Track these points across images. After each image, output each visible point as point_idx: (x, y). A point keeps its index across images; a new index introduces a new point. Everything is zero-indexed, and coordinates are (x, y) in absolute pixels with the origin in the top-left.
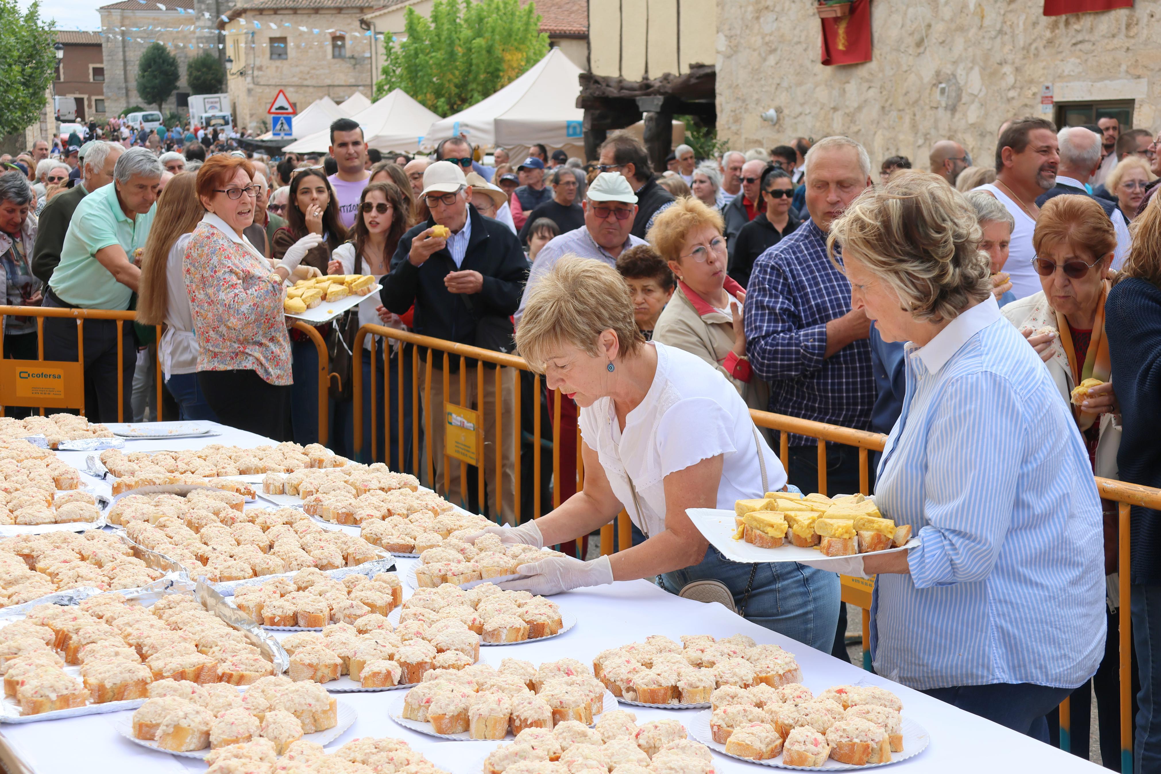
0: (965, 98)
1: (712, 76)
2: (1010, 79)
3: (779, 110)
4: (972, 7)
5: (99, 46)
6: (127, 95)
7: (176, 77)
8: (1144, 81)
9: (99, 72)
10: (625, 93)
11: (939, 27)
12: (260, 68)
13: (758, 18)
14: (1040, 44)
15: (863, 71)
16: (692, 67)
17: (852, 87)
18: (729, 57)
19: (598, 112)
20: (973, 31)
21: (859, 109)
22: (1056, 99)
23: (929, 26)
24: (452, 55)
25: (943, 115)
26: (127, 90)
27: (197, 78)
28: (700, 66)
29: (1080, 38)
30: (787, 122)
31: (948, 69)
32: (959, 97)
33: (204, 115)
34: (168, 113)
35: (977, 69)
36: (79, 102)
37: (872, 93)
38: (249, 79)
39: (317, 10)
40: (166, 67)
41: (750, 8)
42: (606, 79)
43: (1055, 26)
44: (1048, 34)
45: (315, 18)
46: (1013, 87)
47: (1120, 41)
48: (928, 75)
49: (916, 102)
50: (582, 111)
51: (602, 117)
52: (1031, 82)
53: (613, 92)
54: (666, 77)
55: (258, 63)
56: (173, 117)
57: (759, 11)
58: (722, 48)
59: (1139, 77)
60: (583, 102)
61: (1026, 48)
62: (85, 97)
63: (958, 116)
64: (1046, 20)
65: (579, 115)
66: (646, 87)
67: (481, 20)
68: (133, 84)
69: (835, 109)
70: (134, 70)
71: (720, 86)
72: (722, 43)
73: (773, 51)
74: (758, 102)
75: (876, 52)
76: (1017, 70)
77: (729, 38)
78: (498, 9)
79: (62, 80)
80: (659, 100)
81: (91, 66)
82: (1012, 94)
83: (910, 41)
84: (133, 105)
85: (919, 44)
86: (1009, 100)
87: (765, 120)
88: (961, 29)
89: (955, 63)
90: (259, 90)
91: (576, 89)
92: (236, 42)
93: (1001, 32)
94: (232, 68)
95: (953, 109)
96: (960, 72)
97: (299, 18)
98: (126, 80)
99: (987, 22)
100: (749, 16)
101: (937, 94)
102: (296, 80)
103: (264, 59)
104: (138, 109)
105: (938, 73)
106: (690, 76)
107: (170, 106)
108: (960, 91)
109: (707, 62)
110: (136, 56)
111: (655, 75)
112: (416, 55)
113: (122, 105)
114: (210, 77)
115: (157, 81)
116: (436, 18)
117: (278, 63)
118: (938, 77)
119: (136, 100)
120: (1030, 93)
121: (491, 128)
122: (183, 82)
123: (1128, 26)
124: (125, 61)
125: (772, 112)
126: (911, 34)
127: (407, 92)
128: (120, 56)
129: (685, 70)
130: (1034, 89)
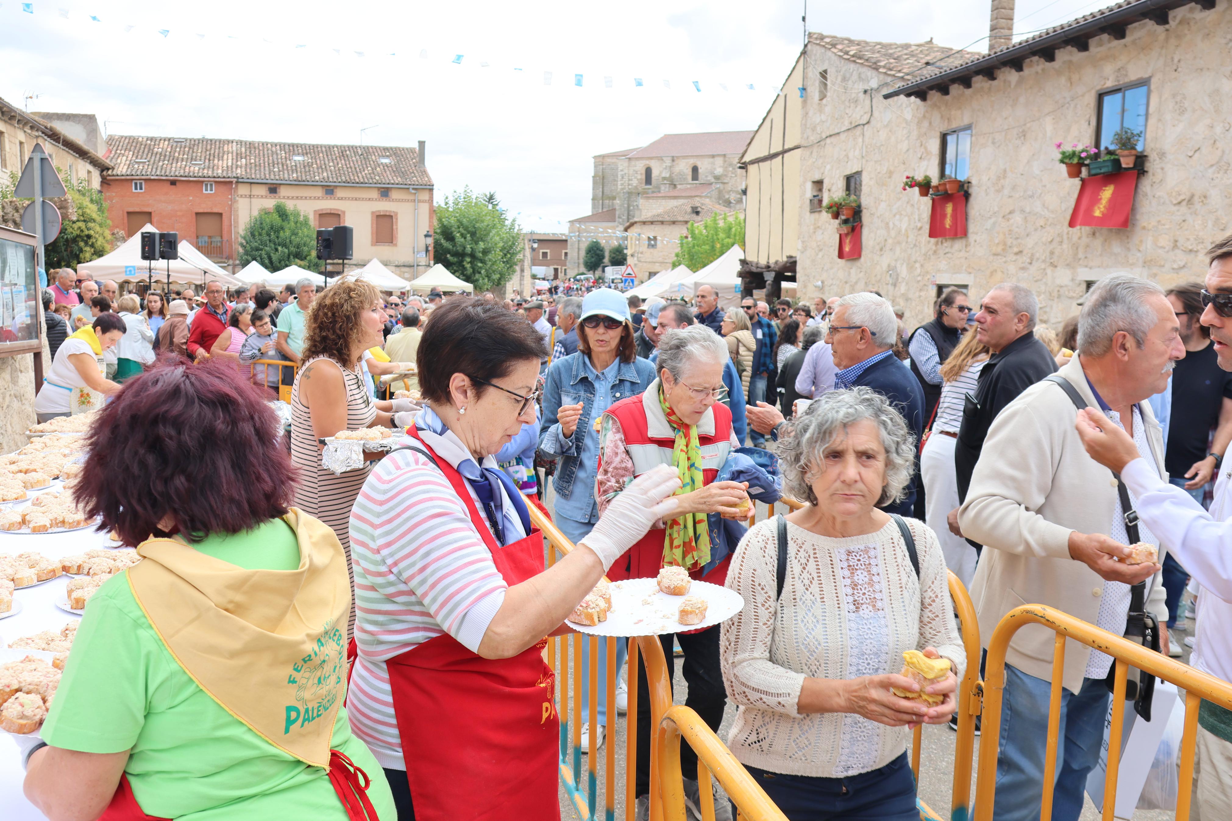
0: (900, 280)
1: (795, 263)
2: (919, 271)
3: (823, 282)
4: (903, 231)
5: (566, 241)
6: (578, 267)
7: (603, 257)
8: (972, 275)
9: (566, 254)
10: (759, 270)
11: (890, 241)
12: (642, 253)
13: (815, 232)
14: (931, 253)
15: (858, 263)
16: (788, 257)
17: (853, 271)
18: (802, 252)
19: (748, 280)
20: (904, 244)
21: (856, 283)
22: (939, 282)
23: (886, 240)
24: (713, 248)
25: (891, 288)
26: (579, 264)
27: (613, 258)
28: (791, 257)
29: (947, 251)
30: (826, 288)
31: (893, 264)
32: (897, 279)
33: (612, 277)
34: (597, 276)
35: (905, 266)
36: (556, 270)
37: (862, 275)
38: (636, 259)
39: (674, 223)
40: (598, 252)
41: (812, 227)
42: (751, 262)
43: (937, 244)
44: (934, 248)
45: (673, 226)
46: (919, 275)
47: (963, 254)
48: (885, 267)
49: (879, 281)
50: (740, 279)
51: (750, 282)
52: (927, 272)
53: (754, 269)
54: (776, 262)
55: (641, 250)
56: (600, 278)
57: (815, 229)
58: (800, 248)
59: (970, 273)
60: (741, 275)
61: (925, 255)
62: (559, 267)
63: (897, 289)
64: (933, 240)
65: (739, 281)
66: (768, 267)
67: (730, 229)
68: (581, 261)
69: (846, 283)
70: (583, 253)
71: (799, 268)
72: (800, 246)
73: (821, 250)
74: (814, 277)
75: (864, 253)
76: (922, 266)
77: (803, 242)
78: (740, 223)
79: (549, 257)
80: (773, 274)
81: (564, 251)
82: (919, 278)
83: (878, 248)
84: (581, 271)
85: (881, 250)
86: (919, 281)
87: (816, 287)
88: (899, 243)
89: (896, 260)
90: (640, 264)
91: (738, 267)
92: (631, 239)
93: (915, 245)
94: (628, 252)
95: (895, 285)
96: (898, 265)
97: (664, 226)
98: (578, 259)
99: (909, 240)
100: (811, 231)
101: (888, 278)
102: (660, 260)
103: (644, 248)
104: (583, 274)
105: (889, 266)
106: (787, 262)
107: (598, 273)
108: (898, 275)
109: (794, 255)
110: (584, 246)
111: (772, 261)
112: (694, 246)
113: (576, 272)
114: (620, 257)
115: (593, 260)
116: (706, 227)
117: (652, 250)
118: (890, 268)
119: (583, 269)
120: (926, 278)
121: (693, 286)
122: (606, 260)
123: (966, 246)
124: (579, 249)
125: (819, 283)
126: (878, 244)
127: (688, 267)
128: (576, 246)
129: (785, 259)
130: (928, 277)
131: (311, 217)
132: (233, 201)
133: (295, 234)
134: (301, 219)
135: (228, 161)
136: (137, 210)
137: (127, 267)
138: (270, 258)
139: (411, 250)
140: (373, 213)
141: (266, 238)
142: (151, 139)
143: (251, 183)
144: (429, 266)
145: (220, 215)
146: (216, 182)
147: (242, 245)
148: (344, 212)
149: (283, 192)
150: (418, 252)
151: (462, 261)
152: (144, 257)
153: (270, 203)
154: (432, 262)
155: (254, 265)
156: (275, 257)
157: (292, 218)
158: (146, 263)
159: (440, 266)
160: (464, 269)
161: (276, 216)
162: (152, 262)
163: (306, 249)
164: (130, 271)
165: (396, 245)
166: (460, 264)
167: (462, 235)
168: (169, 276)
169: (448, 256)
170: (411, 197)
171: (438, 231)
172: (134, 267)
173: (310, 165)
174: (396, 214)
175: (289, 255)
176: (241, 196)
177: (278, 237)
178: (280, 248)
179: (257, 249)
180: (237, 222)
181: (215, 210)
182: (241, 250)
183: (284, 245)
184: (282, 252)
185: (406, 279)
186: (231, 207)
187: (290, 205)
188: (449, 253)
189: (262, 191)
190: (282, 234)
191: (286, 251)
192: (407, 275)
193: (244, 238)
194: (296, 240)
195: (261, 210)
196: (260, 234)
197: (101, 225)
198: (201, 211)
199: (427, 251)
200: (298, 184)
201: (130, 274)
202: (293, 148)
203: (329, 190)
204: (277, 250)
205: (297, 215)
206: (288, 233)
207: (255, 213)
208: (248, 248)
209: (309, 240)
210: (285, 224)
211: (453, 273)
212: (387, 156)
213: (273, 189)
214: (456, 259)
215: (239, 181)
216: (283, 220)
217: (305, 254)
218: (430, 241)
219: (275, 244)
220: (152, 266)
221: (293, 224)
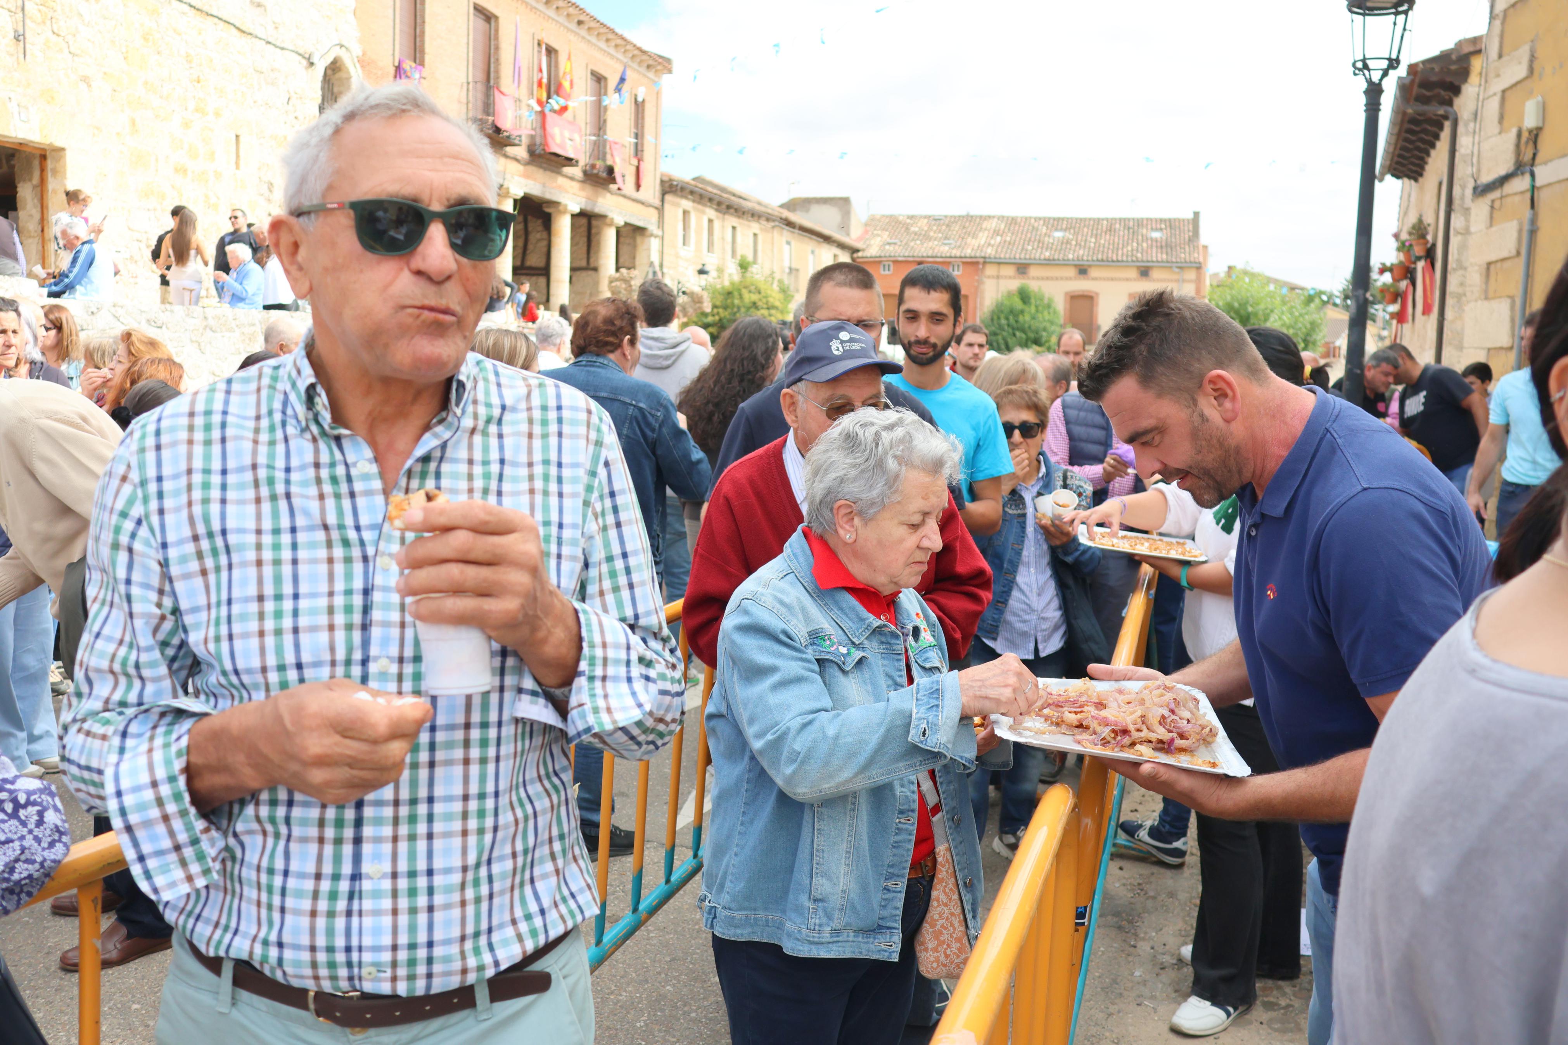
131: (1058, 299)
132: (980, 282)
133: (1035, 318)
134: (1046, 301)
135: (982, 238)
141: (1003, 322)
142: (911, 217)
143: (999, 263)
146: (964, 263)
148: (1097, 294)
149: (1033, 271)
153: (1014, 284)
157: (1033, 301)
161: (1018, 299)
163: (1044, 334)
170: (1175, 277)
173: (1068, 242)
175: (1027, 340)
176: (989, 277)
177: (1017, 322)
178: (1018, 334)
179: (995, 334)
183: (1023, 331)
186: (977, 289)
187: (1033, 286)
189: (1010, 271)
190: (1021, 318)
191: (1024, 336)
194: (1035, 324)
195: (1006, 292)
196: (1000, 318)
200: (1049, 263)
202: (1055, 223)
203: (1083, 271)
204: (1014, 335)
205: (1041, 297)
206: (1027, 318)
207: (1000, 295)
209: (1048, 325)
210: (1026, 308)
212: (1161, 229)
213: (1022, 268)
215: (986, 261)
216: (1024, 303)
217: (1044, 340)
219: (1013, 329)
221: (1033, 309)
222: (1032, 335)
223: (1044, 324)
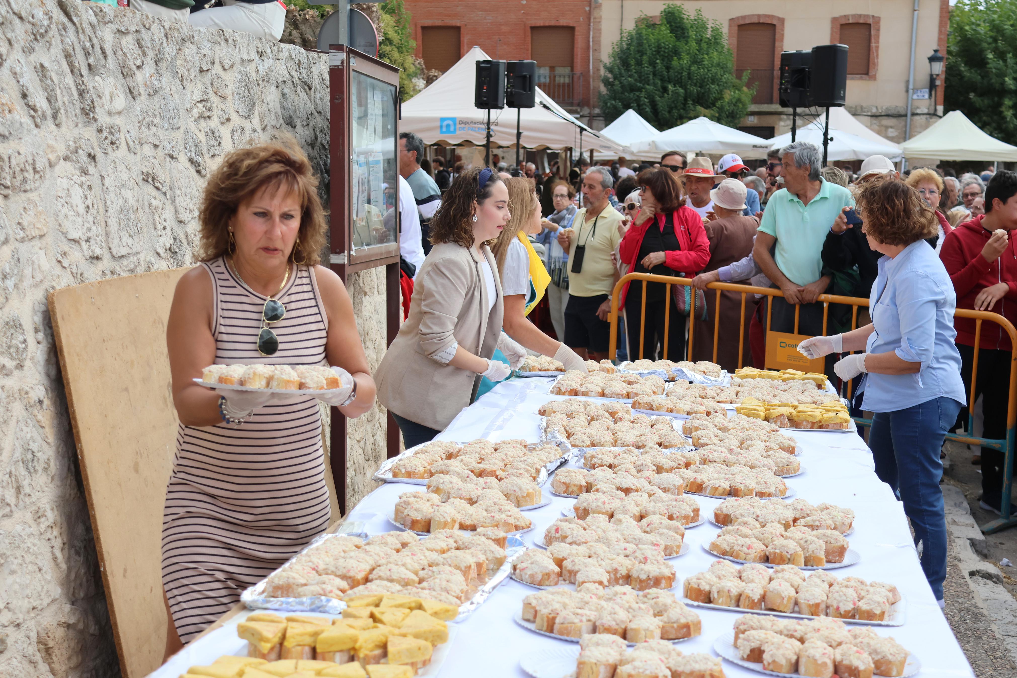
131: (725, 30)
132: (593, 5)
133: (695, 61)
134: (709, 34)
136: (438, 23)
137: (443, 119)
138: (653, 104)
139: (902, 86)
140: (834, 20)
141: (647, 69)
144: (934, 115)
145: (571, 29)
147: (606, 82)
148: (782, 21)
150: (915, 90)
151: (1000, 104)
152: (481, 103)
154: (940, 109)
155: (631, 116)
156: (662, 102)
157: (692, 33)
158: (481, 114)
159: (957, 116)
160: (1004, 118)
161: (665, 30)
162: (492, 111)
163: (714, 88)
164: (448, 126)
165: (874, 78)
166: (996, 109)
167: (1001, 55)
168: (519, 135)
169: (972, 95)
171: (954, 48)
172: (453, 119)
174: (877, 20)
175: (686, 99)
177: (668, 68)
178: (670, 87)
179: (632, 89)
180: (598, 42)
181: (563, 22)
182: (603, 89)
183: (679, 82)
184: (676, 93)
185: (891, 139)
186: (589, 16)
187: (690, 10)
188: (974, 91)
190: (675, 62)
191: (681, 91)
192: (892, 132)
193: (610, 70)
194: (699, 72)
195: (639, 21)
196: (639, 63)
197: (400, 49)
198: (540, 23)
199: (932, 86)
201: (448, 131)
204: (665, 90)
205: (700, 26)
206: (686, 61)
207: (630, 26)
208: (618, 87)
209: (717, 72)
210: (681, 45)
211: (982, 128)
214: (986, 102)
216: (678, 38)
217: (712, 97)
218: (939, 68)
219: (663, 78)
220: (493, 118)
221: (693, 44)
222: (694, 90)
223: (714, 70)
